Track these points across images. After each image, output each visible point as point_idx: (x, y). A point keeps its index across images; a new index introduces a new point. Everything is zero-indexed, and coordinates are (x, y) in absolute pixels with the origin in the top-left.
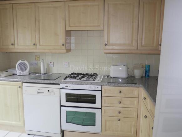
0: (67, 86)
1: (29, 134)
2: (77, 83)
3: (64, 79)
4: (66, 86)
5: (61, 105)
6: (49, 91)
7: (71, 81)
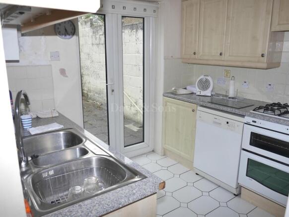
0: (255, 122)
1: (197, 174)
2: (271, 119)
3: (254, 110)
4: (253, 121)
5: (243, 147)
6: (228, 123)
7: (263, 115)
